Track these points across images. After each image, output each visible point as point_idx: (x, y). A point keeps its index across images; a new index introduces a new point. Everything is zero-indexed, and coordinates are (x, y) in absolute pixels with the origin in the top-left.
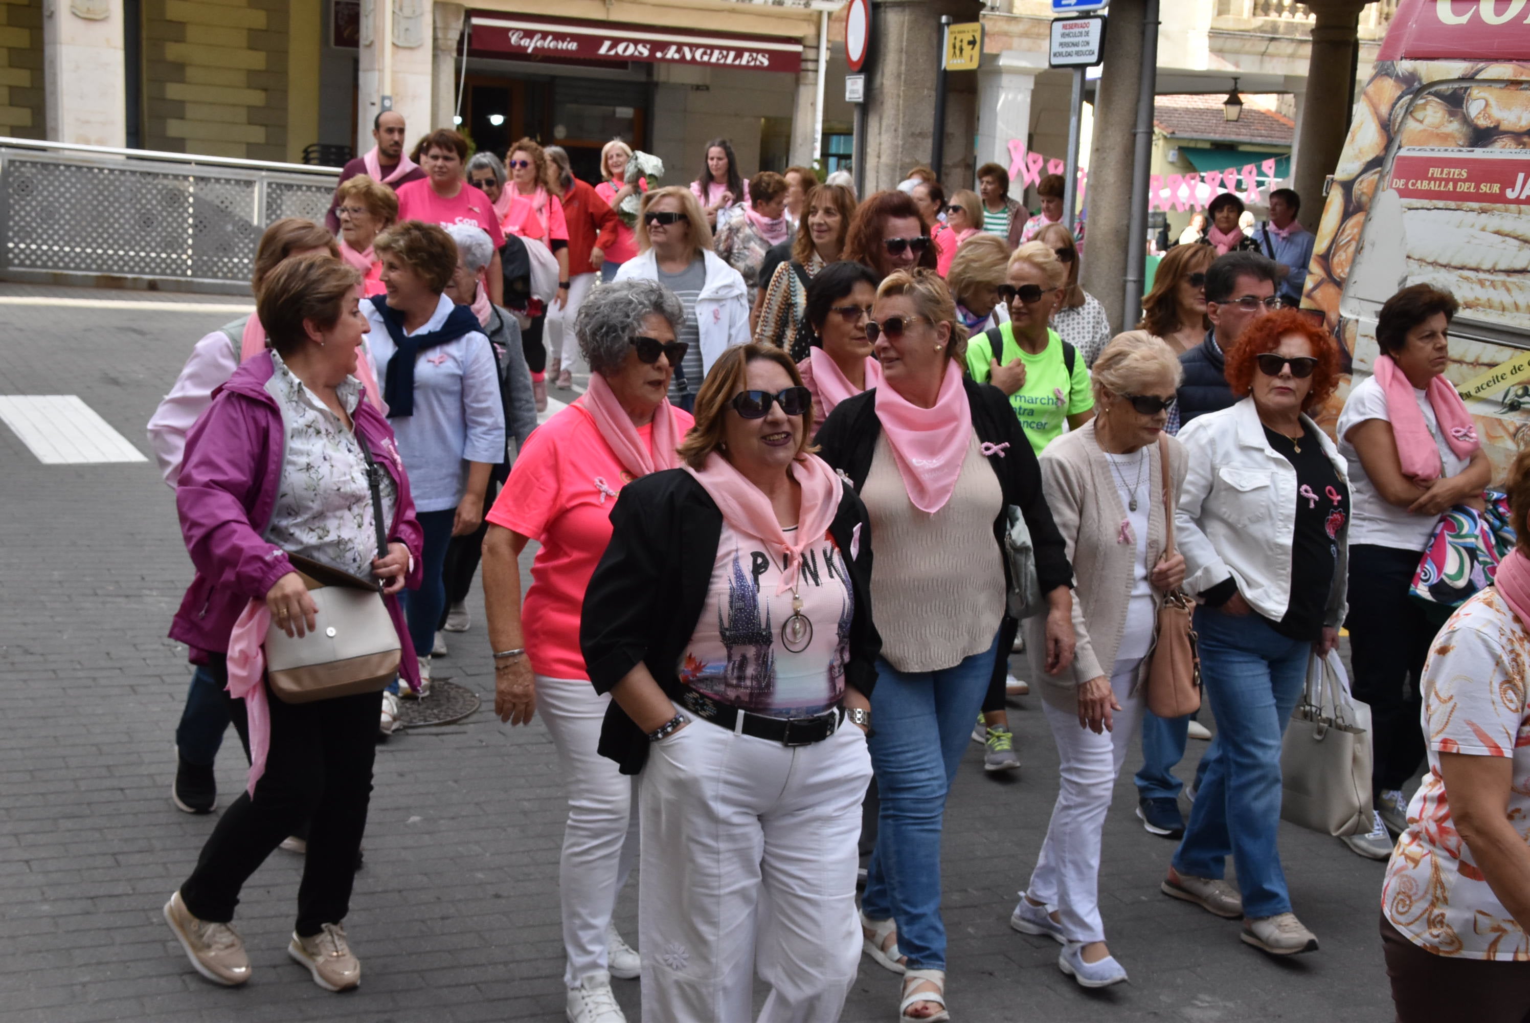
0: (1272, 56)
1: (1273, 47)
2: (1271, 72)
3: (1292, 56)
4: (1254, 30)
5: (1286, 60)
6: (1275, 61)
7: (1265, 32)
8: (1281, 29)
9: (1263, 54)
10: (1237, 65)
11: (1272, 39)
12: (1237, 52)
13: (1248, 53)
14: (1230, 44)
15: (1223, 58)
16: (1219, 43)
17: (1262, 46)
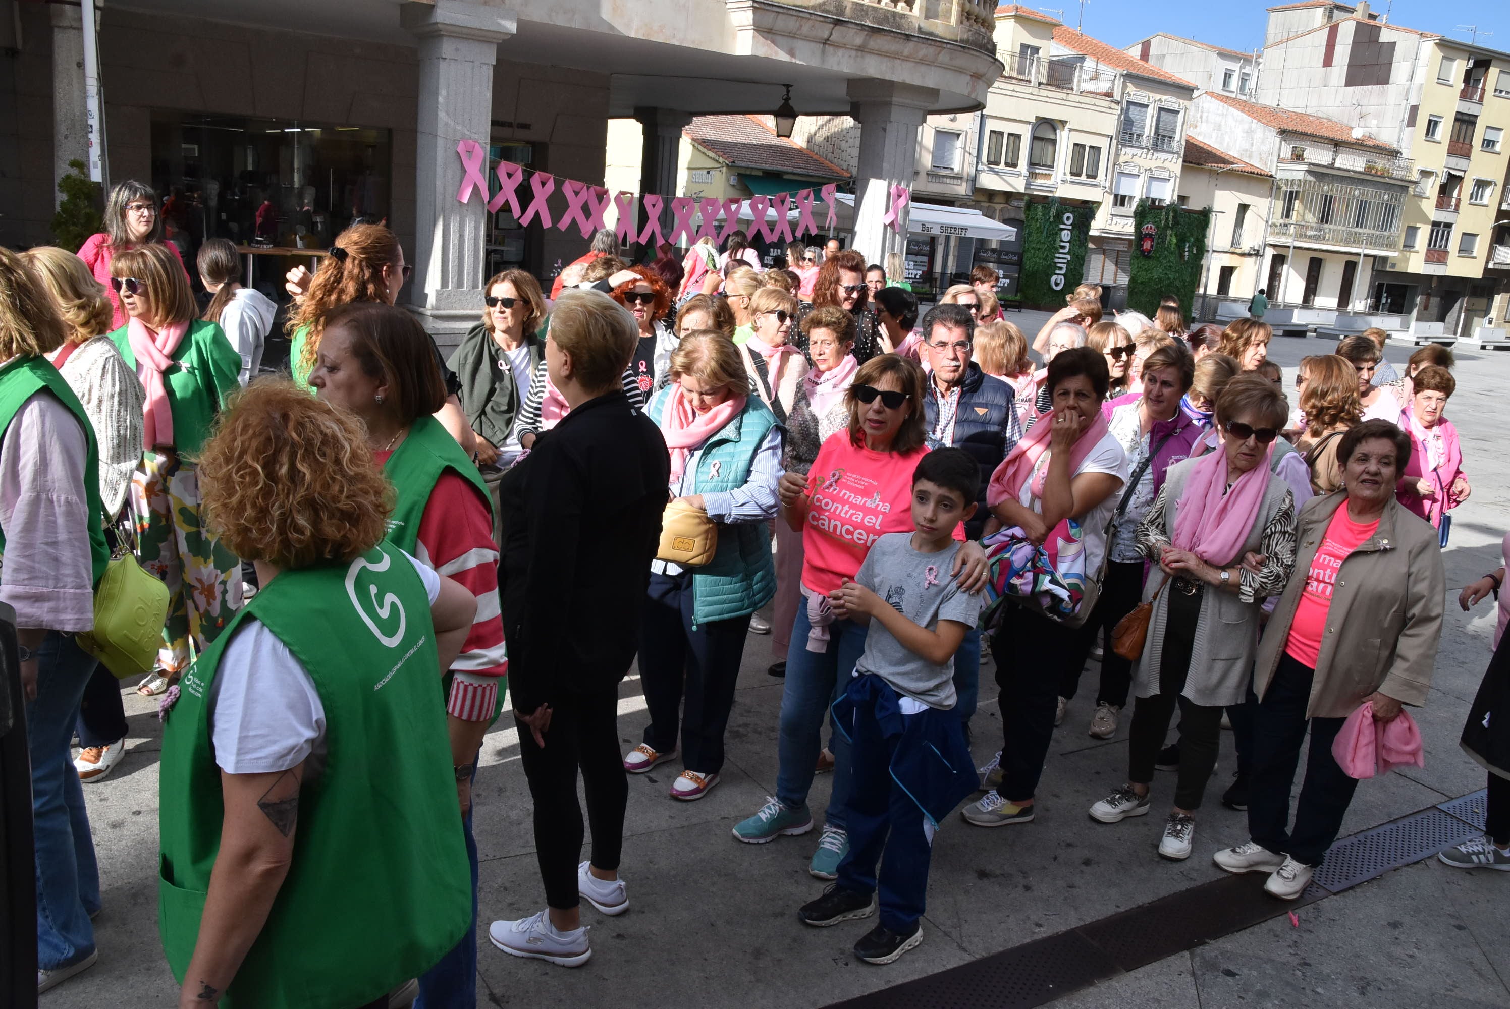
0: (837, 46)
1: (838, 34)
2: (835, 68)
3: (861, 49)
4: (814, 7)
5: (853, 53)
6: (840, 52)
7: (828, 12)
8: (848, 11)
9: (826, 42)
10: (792, 53)
11: (838, 22)
12: (792, 36)
13: (806, 39)
14: (782, 23)
15: (773, 42)
16: (768, 19)
17: (824, 31)
